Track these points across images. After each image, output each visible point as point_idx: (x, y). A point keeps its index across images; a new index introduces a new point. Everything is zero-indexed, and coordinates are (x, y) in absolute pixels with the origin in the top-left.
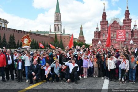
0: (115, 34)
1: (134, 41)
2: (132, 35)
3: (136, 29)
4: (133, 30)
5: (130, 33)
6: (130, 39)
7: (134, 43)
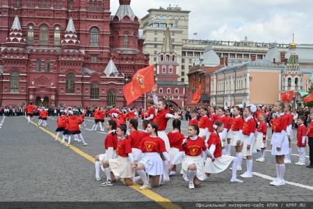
0: (44, 29)
1: (119, 67)
2: (114, 40)
3: (127, 17)
4: (116, 17)
5: (107, 30)
6: (105, 56)
7: (120, 75)
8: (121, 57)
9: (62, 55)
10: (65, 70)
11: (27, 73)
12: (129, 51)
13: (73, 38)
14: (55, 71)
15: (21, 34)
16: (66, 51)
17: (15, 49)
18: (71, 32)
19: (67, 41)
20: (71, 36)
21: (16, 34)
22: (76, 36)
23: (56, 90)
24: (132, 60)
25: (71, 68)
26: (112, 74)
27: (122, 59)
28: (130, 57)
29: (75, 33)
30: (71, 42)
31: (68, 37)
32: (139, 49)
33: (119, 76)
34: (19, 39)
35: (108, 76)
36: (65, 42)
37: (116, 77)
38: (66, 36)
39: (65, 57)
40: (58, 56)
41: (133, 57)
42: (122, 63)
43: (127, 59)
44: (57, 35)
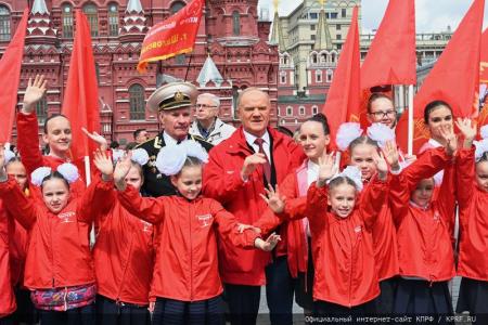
1: (224, 70)
6: (200, 51)
7: (225, 83)
8: (228, 52)
9: (119, 54)
10: (127, 80)
11: (59, 88)
12: (241, 41)
13: (138, 21)
14: (109, 83)
15: (48, 21)
16: (125, 46)
17: (36, 47)
18: (134, 13)
19: (128, 28)
20: (134, 18)
21: (38, 21)
22: (144, 19)
23: (112, 116)
24: (248, 56)
25: (136, 75)
26: (210, 83)
27: (229, 56)
28: (243, 51)
29: (141, 13)
30: (135, 29)
31: (130, 22)
32: (259, 36)
33: (223, 84)
34: (44, 30)
35: (203, 87)
36: (124, 30)
37: (218, 86)
38: (126, 19)
39: (126, 56)
40: (112, 54)
41: (250, 51)
42: (229, 62)
43: (239, 55)
44: (114, 20)
